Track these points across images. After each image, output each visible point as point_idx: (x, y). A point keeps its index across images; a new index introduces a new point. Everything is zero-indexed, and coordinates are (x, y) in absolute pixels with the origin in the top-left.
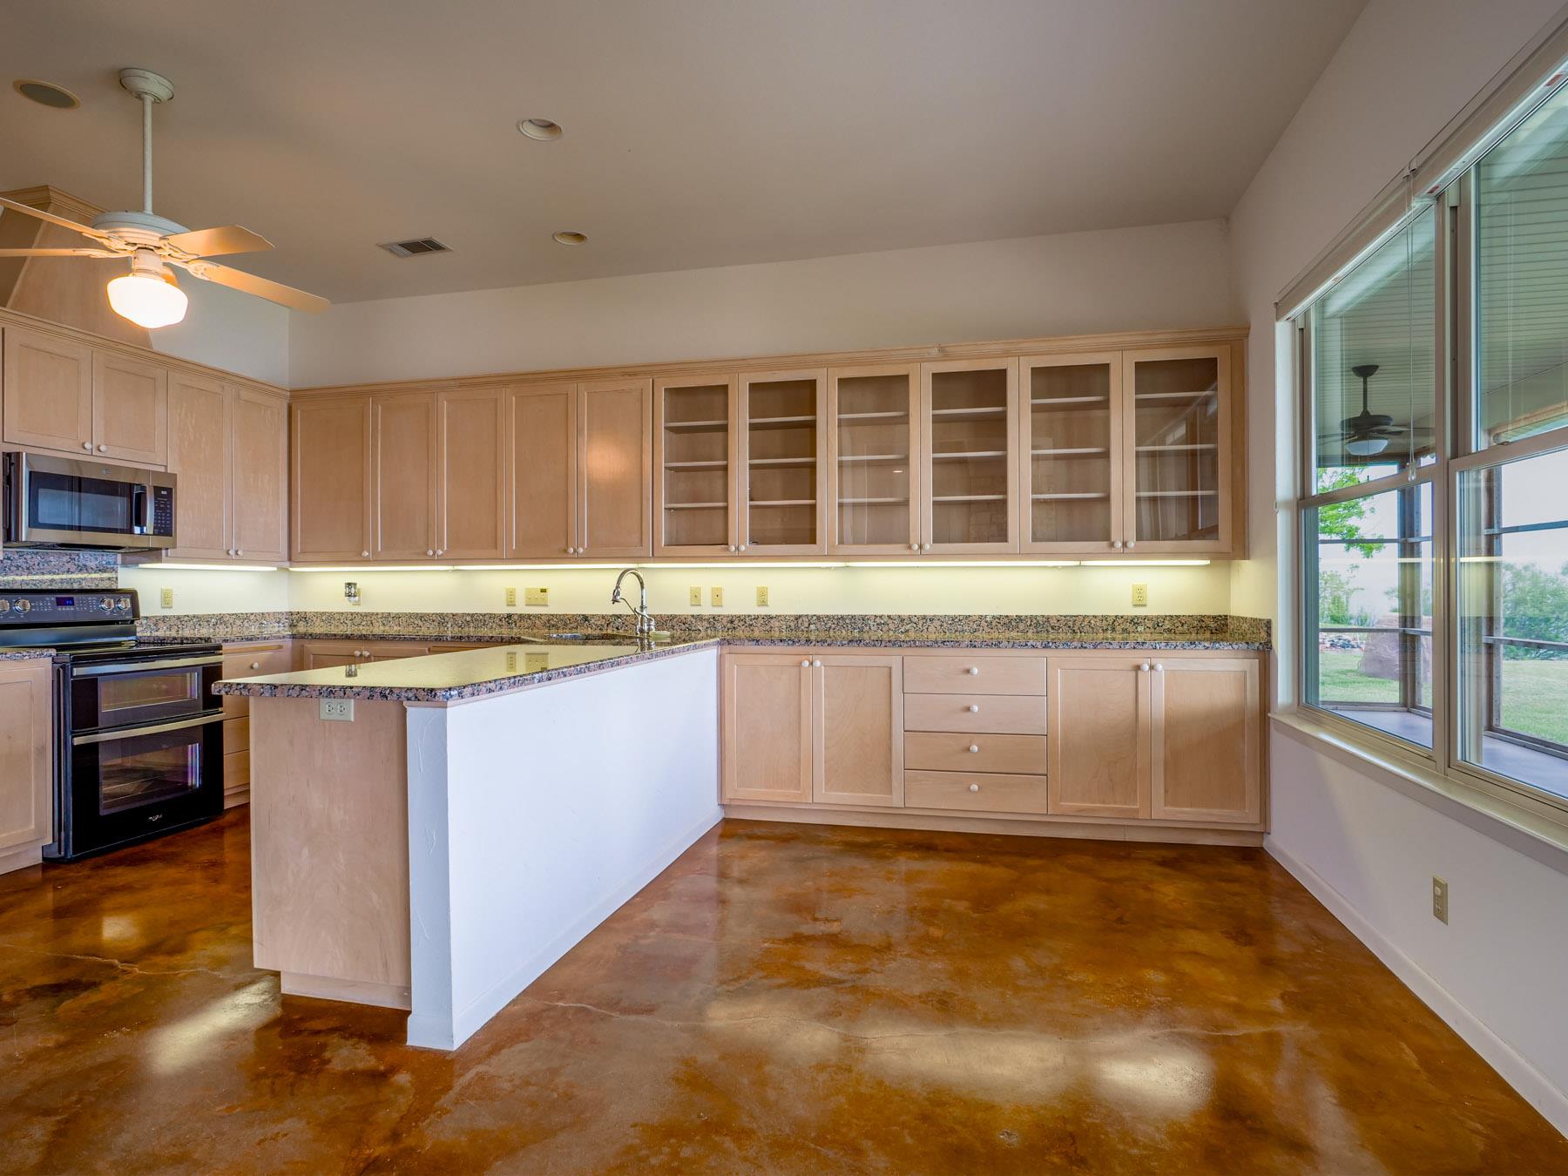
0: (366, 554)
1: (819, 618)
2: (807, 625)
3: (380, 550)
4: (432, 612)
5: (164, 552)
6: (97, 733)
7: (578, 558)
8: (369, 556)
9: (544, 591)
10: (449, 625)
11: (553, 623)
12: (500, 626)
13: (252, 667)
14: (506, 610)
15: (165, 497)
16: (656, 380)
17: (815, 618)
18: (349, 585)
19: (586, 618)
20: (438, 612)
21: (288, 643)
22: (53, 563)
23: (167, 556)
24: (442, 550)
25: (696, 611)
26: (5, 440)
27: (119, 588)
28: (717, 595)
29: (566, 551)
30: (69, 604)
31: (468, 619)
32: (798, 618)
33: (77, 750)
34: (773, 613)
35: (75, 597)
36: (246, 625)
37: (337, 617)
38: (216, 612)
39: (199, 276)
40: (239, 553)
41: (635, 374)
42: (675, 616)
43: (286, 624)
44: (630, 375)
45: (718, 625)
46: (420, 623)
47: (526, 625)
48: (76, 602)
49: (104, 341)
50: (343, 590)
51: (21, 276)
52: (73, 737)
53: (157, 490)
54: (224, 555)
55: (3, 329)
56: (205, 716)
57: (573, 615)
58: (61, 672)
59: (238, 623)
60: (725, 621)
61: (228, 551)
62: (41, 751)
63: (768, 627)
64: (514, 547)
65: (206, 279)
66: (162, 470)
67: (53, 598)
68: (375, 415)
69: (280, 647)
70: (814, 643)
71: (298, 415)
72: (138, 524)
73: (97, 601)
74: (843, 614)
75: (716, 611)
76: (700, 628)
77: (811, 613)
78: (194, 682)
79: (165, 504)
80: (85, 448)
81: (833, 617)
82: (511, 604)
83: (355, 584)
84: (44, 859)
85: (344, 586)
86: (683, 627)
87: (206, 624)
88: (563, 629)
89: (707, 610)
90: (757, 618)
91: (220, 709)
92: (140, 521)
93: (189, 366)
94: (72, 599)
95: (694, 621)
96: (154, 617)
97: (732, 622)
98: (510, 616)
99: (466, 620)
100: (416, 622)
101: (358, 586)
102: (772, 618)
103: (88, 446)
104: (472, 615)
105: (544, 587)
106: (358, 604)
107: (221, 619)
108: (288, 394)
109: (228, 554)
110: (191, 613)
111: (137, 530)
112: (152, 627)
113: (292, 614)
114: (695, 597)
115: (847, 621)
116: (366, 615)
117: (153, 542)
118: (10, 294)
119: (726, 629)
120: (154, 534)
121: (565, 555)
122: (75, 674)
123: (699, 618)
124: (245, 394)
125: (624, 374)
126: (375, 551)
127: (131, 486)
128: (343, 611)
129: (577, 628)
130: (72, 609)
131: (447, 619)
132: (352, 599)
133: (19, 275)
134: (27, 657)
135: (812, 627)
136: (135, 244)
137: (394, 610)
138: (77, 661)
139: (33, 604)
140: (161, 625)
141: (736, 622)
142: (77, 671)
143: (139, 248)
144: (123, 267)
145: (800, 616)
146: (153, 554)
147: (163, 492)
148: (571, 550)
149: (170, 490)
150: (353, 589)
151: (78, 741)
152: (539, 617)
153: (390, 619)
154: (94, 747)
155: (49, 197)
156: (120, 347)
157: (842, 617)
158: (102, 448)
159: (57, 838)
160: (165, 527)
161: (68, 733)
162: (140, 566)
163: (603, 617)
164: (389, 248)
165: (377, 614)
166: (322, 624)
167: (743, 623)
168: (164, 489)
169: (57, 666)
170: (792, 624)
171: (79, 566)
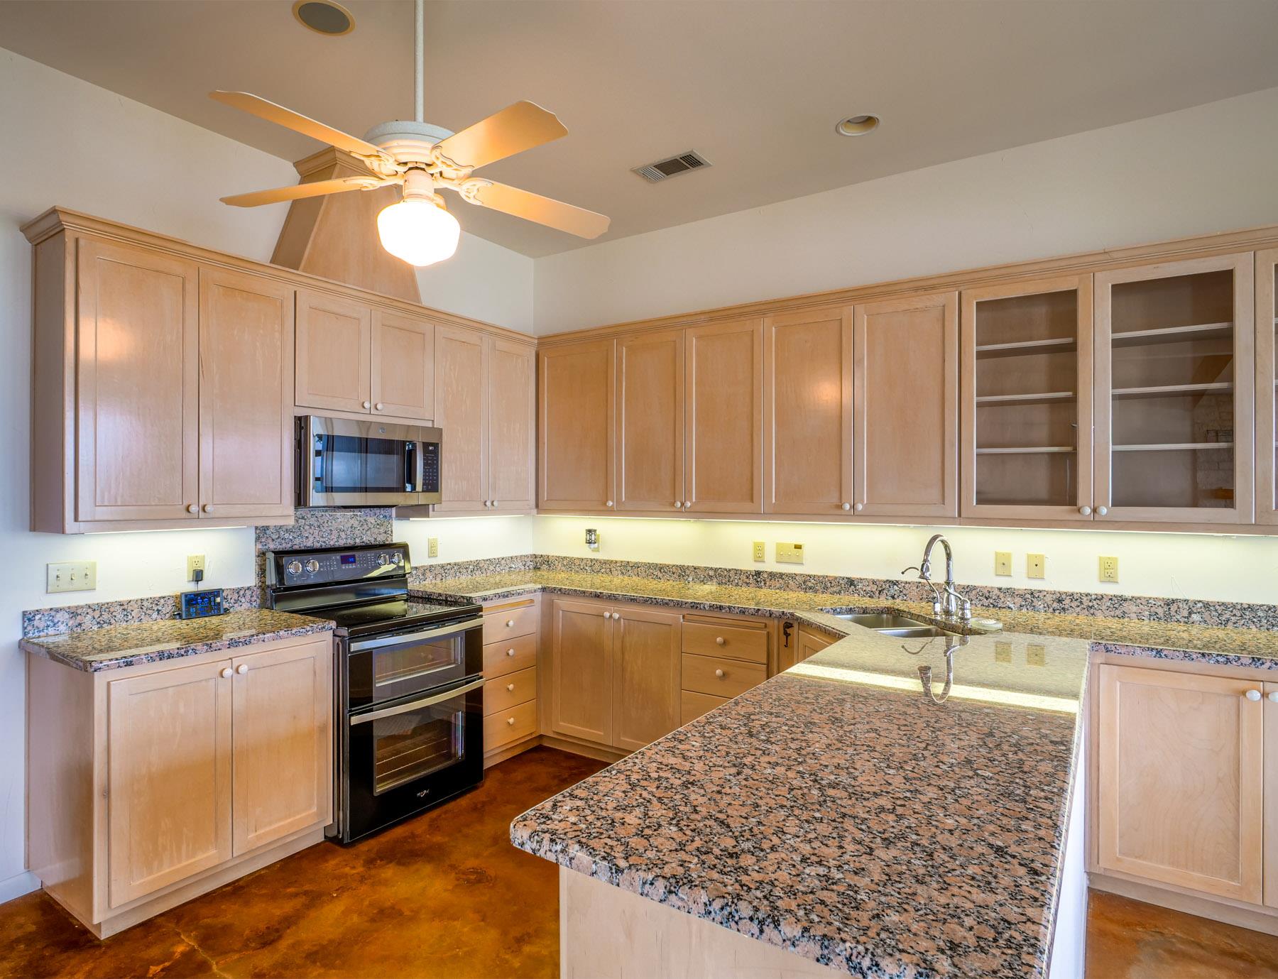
0: (610, 503)
1: (1207, 605)
2: (1185, 613)
3: (624, 499)
4: (672, 563)
5: (431, 507)
6: (371, 710)
7: (855, 516)
8: (613, 505)
9: (798, 547)
10: (690, 579)
11: (810, 584)
12: (747, 584)
13: (507, 625)
14: (752, 567)
15: (433, 452)
16: (963, 292)
17: (1200, 605)
18: (589, 531)
19: (851, 582)
20: (678, 564)
21: (538, 597)
22: (339, 520)
23: (433, 510)
24: (691, 501)
25: (1004, 583)
26: (296, 404)
27: (394, 542)
28: (1036, 566)
29: (840, 507)
30: (352, 562)
31: (711, 573)
32: (1169, 603)
33: (354, 729)
34: (1128, 594)
35: (357, 554)
36: (498, 569)
37: (577, 562)
38: (473, 559)
39: (472, 201)
40: (495, 503)
41: (933, 287)
42: (975, 588)
43: (531, 567)
44: (926, 290)
45: (1038, 603)
46: (660, 575)
47: (778, 585)
48: (357, 559)
49: (381, 299)
50: (583, 536)
51: (312, 238)
52: (351, 716)
53: (426, 445)
54: (482, 506)
55: (295, 292)
56: (467, 683)
57: (836, 578)
58: (341, 646)
59: (491, 568)
60: (1049, 599)
61: (486, 502)
62: (323, 729)
63: (1118, 612)
64: (774, 501)
65: (479, 203)
66: (430, 424)
67: (338, 556)
68: (620, 359)
69: (532, 601)
70: (1268, 664)
71: (545, 362)
72: (409, 482)
73: (375, 557)
74: (1251, 602)
75: (1035, 585)
76: (1012, 606)
77: (1192, 597)
78: (458, 650)
79: (433, 460)
80: (364, 407)
81: (1234, 606)
82: (759, 558)
83: (595, 531)
84: (325, 837)
85: (584, 533)
86: (986, 602)
87: (465, 571)
88: (823, 593)
89: (1020, 582)
90: (1100, 598)
91: (480, 674)
92: (410, 478)
93: (454, 319)
94: (354, 556)
95: (1002, 595)
96: (422, 567)
97: (1060, 601)
98: (758, 573)
99: (708, 575)
100: (656, 573)
101: (597, 532)
102: (1125, 600)
103: (367, 405)
104: (716, 570)
105: (798, 543)
106: (597, 550)
107: (476, 566)
108: (536, 341)
109: (485, 505)
110: (452, 561)
111: (409, 487)
112: (421, 577)
113: (536, 556)
114: (1003, 565)
115: (1260, 614)
116: (605, 562)
117: (422, 498)
118: (303, 256)
119: (1051, 610)
120: (423, 491)
121: (839, 512)
122: (352, 650)
123: (1010, 592)
124: (501, 344)
125: (917, 289)
126: (619, 502)
127: (404, 443)
128: (584, 557)
129: (839, 593)
130: (354, 567)
131: (688, 572)
132: (592, 546)
133: (309, 238)
134: (310, 633)
135: (1195, 617)
136: (405, 163)
137: (633, 558)
138: (354, 637)
139: (321, 564)
140: (428, 574)
141: (1067, 601)
142: (355, 647)
143: (410, 169)
144: (394, 194)
145: (1173, 602)
146: (421, 511)
147: (431, 448)
148: (847, 507)
149: (436, 445)
150: (593, 535)
151: (355, 720)
152: (793, 576)
153: (629, 568)
154: (369, 725)
155: (335, 159)
156: (395, 304)
157: (1250, 607)
158: (379, 407)
159: (336, 820)
160: (432, 485)
161: (346, 711)
162: (411, 519)
163: (874, 582)
164: (643, 173)
165: (616, 562)
166: (563, 568)
167: (1077, 603)
168: (431, 444)
169: (337, 639)
170: (1160, 611)
171: (361, 521)
